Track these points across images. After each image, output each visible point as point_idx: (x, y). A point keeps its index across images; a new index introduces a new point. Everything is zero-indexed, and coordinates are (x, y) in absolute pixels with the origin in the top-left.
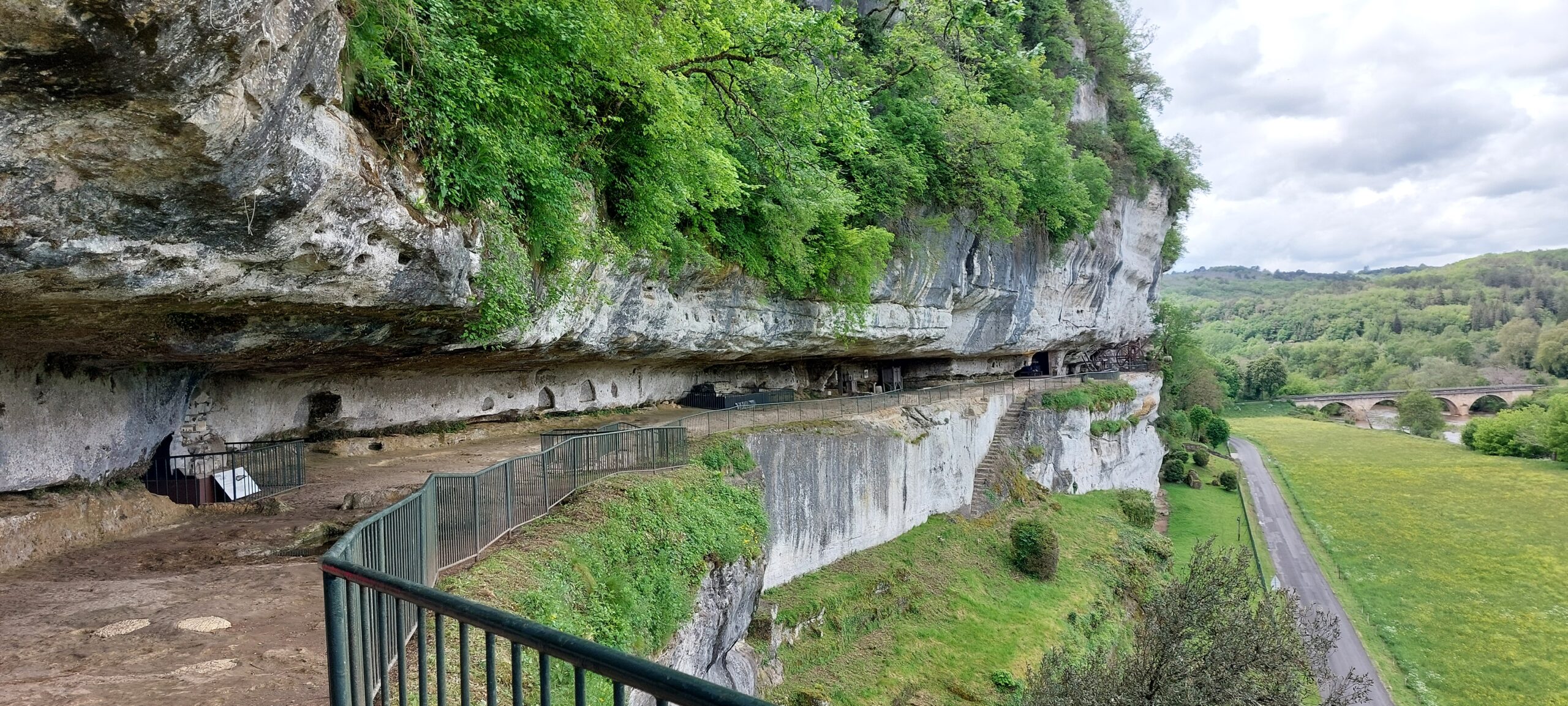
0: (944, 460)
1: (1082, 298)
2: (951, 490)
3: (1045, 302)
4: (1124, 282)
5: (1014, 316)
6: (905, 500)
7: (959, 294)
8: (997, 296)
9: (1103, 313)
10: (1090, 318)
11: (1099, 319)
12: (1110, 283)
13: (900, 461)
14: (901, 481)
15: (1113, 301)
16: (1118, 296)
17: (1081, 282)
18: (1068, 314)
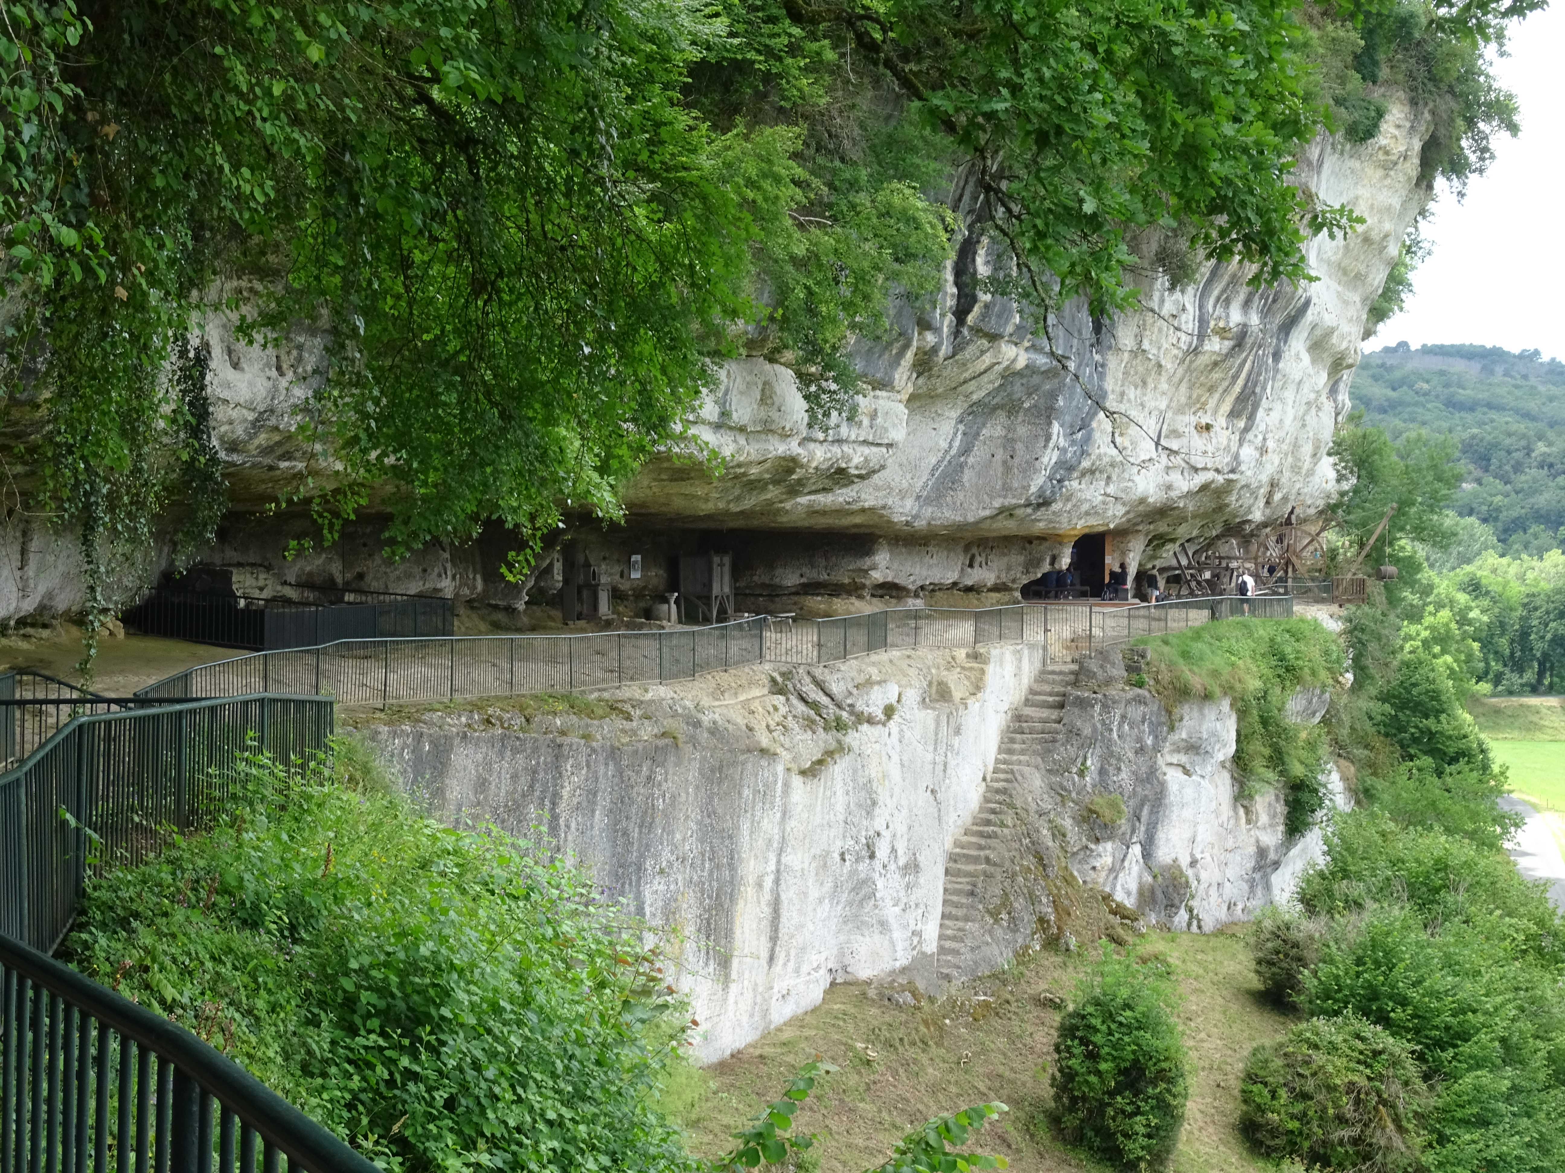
0: (879, 824)
1: (1211, 389)
2: (891, 912)
3: (1131, 393)
4: (1306, 358)
5: (1056, 428)
6: (774, 939)
7: (935, 350)
8: (1021, 363)
9: (1255, 436)
10: (1227, 449)
11: (1248, 453)
12: (1277, 356)
13: (769, 824)
14: (768, 882)
15: (1278, 406)
16: (1289, 394)
17: (1215, 345)
18: (1175, 434)
